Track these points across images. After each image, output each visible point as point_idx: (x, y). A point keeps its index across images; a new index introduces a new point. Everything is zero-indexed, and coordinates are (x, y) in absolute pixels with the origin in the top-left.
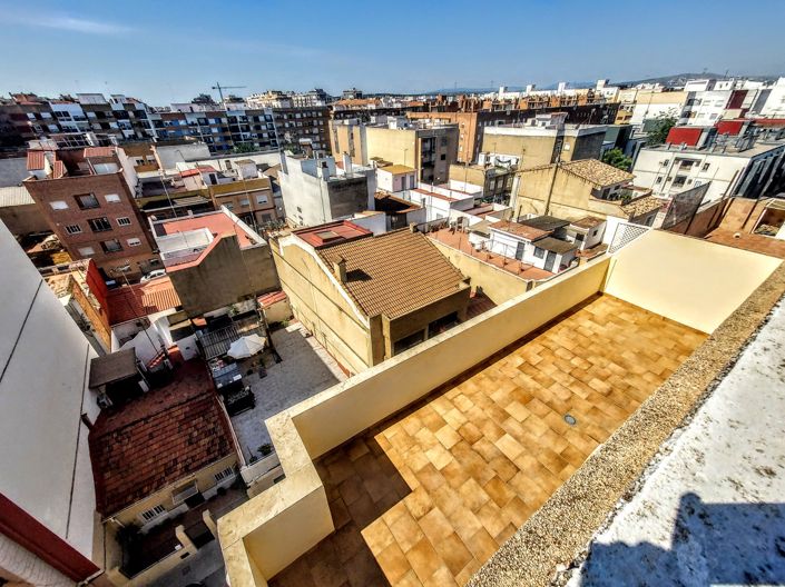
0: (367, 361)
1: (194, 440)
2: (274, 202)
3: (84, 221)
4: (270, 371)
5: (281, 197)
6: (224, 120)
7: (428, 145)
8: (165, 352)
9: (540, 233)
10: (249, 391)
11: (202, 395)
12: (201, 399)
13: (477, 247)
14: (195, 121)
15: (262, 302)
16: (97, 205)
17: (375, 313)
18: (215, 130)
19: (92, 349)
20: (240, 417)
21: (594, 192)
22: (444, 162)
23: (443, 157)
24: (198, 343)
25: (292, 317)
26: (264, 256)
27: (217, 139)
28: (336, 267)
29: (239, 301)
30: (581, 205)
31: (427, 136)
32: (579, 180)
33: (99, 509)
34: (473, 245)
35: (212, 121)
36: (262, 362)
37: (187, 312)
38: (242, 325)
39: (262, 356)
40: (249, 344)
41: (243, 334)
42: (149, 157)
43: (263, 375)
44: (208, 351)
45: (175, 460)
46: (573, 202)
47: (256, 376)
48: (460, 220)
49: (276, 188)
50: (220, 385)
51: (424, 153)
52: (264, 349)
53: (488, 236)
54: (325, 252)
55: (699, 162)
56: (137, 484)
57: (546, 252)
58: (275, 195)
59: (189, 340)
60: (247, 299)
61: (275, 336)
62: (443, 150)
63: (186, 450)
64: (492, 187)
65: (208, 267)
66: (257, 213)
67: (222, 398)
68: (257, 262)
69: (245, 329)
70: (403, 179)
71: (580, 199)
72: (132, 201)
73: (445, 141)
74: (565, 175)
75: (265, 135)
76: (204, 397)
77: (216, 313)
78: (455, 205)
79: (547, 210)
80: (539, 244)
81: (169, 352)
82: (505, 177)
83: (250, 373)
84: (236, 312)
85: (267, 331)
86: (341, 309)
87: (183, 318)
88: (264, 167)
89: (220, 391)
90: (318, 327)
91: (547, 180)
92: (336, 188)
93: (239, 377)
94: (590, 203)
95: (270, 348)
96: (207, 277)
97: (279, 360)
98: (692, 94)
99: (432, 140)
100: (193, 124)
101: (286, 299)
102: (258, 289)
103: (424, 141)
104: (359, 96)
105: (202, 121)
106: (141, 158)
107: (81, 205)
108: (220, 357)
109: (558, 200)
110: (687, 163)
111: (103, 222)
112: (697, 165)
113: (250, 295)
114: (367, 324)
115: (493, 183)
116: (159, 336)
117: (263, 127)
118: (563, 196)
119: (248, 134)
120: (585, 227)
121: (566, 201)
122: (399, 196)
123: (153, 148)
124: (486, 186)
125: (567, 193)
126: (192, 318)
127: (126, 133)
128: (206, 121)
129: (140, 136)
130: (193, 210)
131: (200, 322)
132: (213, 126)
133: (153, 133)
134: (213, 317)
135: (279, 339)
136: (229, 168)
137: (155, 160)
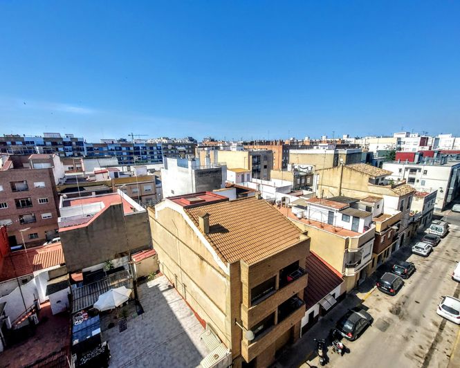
0: (224, 310)
2: (155, 190)
3: (12, 200)
4: (130, 324)
5: (161, 187)
6: (132, 149)
7: (256, 160)
8: (36, 307)
9: (343, 205)
10: (106, 347)
11: (54, 354)
12: (51, 359)
13: (299, 216)
14: (113, 148)
15: (135, 258)
16: (27, 189)
17: (234, 260)
18: (125, 154)
21: (370, 180)
22: (266, 169)
23: (265, 167)
24: (70, 296)
25: (158, 272)
26: (143, 220)
27: (125, 159)
28: (201, 221)
29: (116, 257)
30: (363, 189)
31: (255, 154)
32: (359, 174)
34: (295, 215)
35: (124, 149)
36: (125, 315)
37: (68, 267)
38: (114, 279)
39: (126, 308)
40: (116, 296)
41: (113, 287)
42: (78, 166)
43: (123, 328)
44: (76, 304)
46: (358, 187)
47: (116, 329)
48: (284, 199)
49: (158, 182)
50: (76, 342)
51: (254, 164)
52: (129, 301)
53: (306, 208)
54: (191, 210)
55: (420, 170)
57: (351, 218)
58: (157, 186)
59: (62, 294)
60: (123, 256)
61: (140, 288)
62: (265, 163)
64: (299, 183)
65: (94, 229)
66: (143, 197)
67: (75, 358)
68: (136, 225)
69: (116, 283)
70: (243, 176)
71: (361, 185)
72: (54, 187)
73: (266, 158)
74: (349, 171)
75: (156, 157)
76: (56, 357)
77: (94, 268)
78: (279, 190)
79: (340, 193)
80: (344, 212)
81: (41, 307)
82: (306, 176)
83: (111, 326)
84: (111, 267)
85: (134, 283)
86: (202, 259)
87: (64, 272)
88: (153, 171)
89: (74, 349)
90: (179, 279)
91: (337, 175)
92: (200, 174)
93: (98, 331)
94: (369, 187)
95: (134, 301)
96: (92, 237)
97: (141, 312)
98: (399, 139)
99: (258, 157)
100: (111, 150)
101: (155, 255)
102: (133, 247)
103: (254, 157)
104: (213, 140)
105: (118, 149)
106: (72, 166)
107: (14, 189)
108: (86, 310)
109: (347, 186)
110: (413, 171)
111: (27, 201)
112: (420, 171)
113: (126, 252)
114: (227, 270)
115: (299, 180)
116: (36, 290)
117: (155, 153)
118: (350, 184)
119: (145, 156)
120: (371, 202)
121: (352, 187)
122: (241, 185)
123: (82, 160)
124: (295, 182)
125: (353, 182)
126: (71, 273)
127: (68, 154)
128: (120, 149)
129: (76, 155)
130: (97, 193)
131: (77, 277)
132: (124, 151)
133: (85, 153)
134: (89, 272)
135: (144, 292)
136: (129, 170)
137: (81, 168)
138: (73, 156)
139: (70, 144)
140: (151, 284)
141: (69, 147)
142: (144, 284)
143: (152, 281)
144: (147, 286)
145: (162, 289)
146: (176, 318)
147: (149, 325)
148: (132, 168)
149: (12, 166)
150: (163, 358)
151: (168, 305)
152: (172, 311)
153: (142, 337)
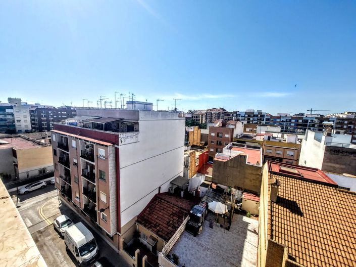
1: (169, 224)
3: (216, 141)
6: (300, 121)
10: (199, 226)
14: (285, 120)
15: (245, 196)
16: (222, 137)
19: (182, 173)
20: (187, 234)
25: (257, 216)
29: (235, 188)
33: (138, 217)
37: (213, 179)
40: (219, 207)
42: (255, 129)
43: (211, 226)
44: (205, 198)
45: (159, 224)
47: (208, 224)
50: (191, 212)
56: (148, 220)
59: (205, 189)
60: (239, 190)
61: (236, 217)
63: (164, 225)
65: (228, 164)
67: (189, 218)
72: (232, 138)
77: (223, 186)
81: (199, 190)
84: (230, 191)
87: (210, 180)
92: (333, 151)
93: (200, 215)
96: (226, 169)
100: (283, 121)
101: (258, 202)
106: (252, 129)
107: (218, 136)
108: (207, 203)
111: (221, 143)
113: (241, 188)
123: (258, 126)
126: (213, 182)
127: (254, 122)
128: (290, 121)
129: (258, 123)
130: (248, 147)
131: (214, 186)
132: (293, 123)
133: (264, 122)
134: (220, 187)
135: (238, 220)
136: (282, 137)
137: (256, 131)
138: (257, 123)
139: (257, 116)
140: (245, 219)
141: (256, 118)
142: (241, 216)
143: (248, 218)
144: (242, 218)
145: (249, 228)
146: (242, 253)
147: (224, 240)
148: (286, 136)
149: (221, 125)
150: (215, 265)
151: (244, 241)
152: (243, 247)
153: (216, 241)
